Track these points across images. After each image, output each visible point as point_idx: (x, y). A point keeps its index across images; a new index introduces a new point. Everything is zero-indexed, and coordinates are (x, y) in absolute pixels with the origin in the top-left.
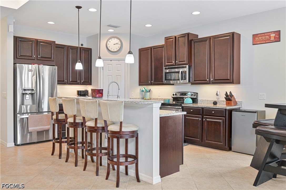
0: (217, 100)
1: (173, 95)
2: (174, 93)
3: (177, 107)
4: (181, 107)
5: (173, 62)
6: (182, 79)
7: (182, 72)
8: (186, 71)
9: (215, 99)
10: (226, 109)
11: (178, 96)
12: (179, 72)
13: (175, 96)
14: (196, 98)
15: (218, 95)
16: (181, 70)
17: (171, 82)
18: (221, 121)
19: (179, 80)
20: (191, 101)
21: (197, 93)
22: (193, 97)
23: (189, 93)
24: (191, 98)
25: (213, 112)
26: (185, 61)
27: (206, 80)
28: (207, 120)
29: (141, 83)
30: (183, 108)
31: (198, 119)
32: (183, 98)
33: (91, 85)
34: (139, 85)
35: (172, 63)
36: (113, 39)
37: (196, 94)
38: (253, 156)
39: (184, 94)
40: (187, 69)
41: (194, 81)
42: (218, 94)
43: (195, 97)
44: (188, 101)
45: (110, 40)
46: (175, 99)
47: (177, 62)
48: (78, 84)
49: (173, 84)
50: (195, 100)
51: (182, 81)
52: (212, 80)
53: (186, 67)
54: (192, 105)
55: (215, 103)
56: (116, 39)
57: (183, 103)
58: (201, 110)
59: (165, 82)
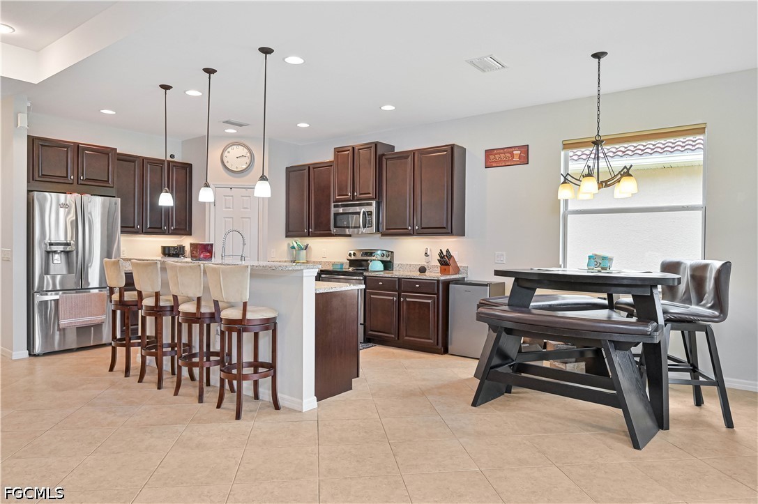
0: (425, 264)
1: (350, 255)
2: (352, 252)
3: (355, 278)
4: (362, 278)
5: (349, 194)
6: (364, 227)
7: (364, 212)
8: (371, 212)
9: (423, 263)
10: (438, 281)
11: (359, 257)
12: (359, 213)
13: (353, 258)
14: (390, 262)
15: (428, 256)
16: (363, 210)
17: (347, 231)
18: (430, 301)
19: (359, 227)
20: (380, 266)
21: (392, 252)
22: (385, 259)
23: (379, 252)
24: (382, 261)
25: (418, 286)
26: (369, 194)
27: (407, 229)
28: (407, 299)
29: (290, 233)
30: (365, 278)
31: (392, 298)
32: (367, 260)
33: (191, 235)
34: (286, 237)
35: (347, 195)
36: (235, 147)
37: (390, 253)
38: (478, 361)
39: (369, 253)
40: (373, 208)
41: (386, 229)
42: (428, 253)
43: (388, 259)
44: (376, 266)
45: (229, 149)
46: (352, 263)
47: (355, 194)
48: (163, 233)
49: (350, 236)
50: (388, 265)
51: (364, 230)
52: (417, 228)
53: (370, 204)
54: (382, 274)
55: (423, 270)
56: (241, 148)
57: (367, 270)
58: (397, 282)
59: (334, 230)
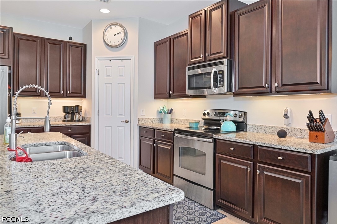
0: (285, 126)
1: (204, 114)
2: (206, 112)
3: (205, 140)
4: (211, 140)
5: (201, 56)
6: (215, 86)
7: (215, 72)
8: (223, 71)
9: (282, 126)
11: (212, 116)
12: (210, 74)
13: (207, 117)
14: (243, 122)
15: (288, 117)
16: (214, 69)
18: (300, 181)
19: (210, 88)
20: (232, 127)
21: (245, 113)
22: (237, 119)
23: (232, 113)
24: (235, 122)
25: (280, 158)
26: (221, 52)
27: (263, 87)
28: (265, 173)
29: (158, 95)
30: (215, 141)
31: (245, 168)
32: (220, 120)
33: (86, 98)
34: (155, 98)
35: (200, 57)
36: (113, 27)
37: (243, 114)
39: (223, 113)
40: (224, 68)
41: (239, 88)
42: (289, 115)
43: (241, 120)
44: (228, 126)
45: (109, 29)
46: (207, 122)
47: (207, 55)
49: (205, 97)
50: (240, 126)
51: (216, 91)
52: (276, 85)
53: (222, 63)
54: (232, 137)
55: (282, 134)
56: (117, 27)
57: (218, 131)
58: (252, 149)
59: (189, 92)
